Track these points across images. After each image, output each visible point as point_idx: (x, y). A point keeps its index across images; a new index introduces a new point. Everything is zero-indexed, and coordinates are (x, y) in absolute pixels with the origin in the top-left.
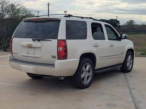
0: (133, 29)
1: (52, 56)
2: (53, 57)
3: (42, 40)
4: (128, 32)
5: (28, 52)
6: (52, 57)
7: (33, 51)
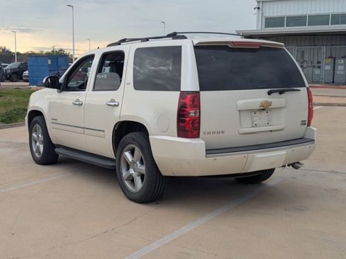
2: (304, 123)
7: (266, 118)
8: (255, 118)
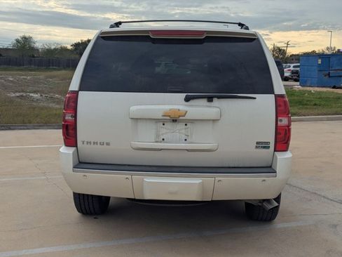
0: (33, 59)
1: (257, 143)
2: (263, 145)
3: (219, 97)
4: (20, 65)
5: (158, 136)
6: (257, 147)
7: (183, 131)
8: (163, 131)
